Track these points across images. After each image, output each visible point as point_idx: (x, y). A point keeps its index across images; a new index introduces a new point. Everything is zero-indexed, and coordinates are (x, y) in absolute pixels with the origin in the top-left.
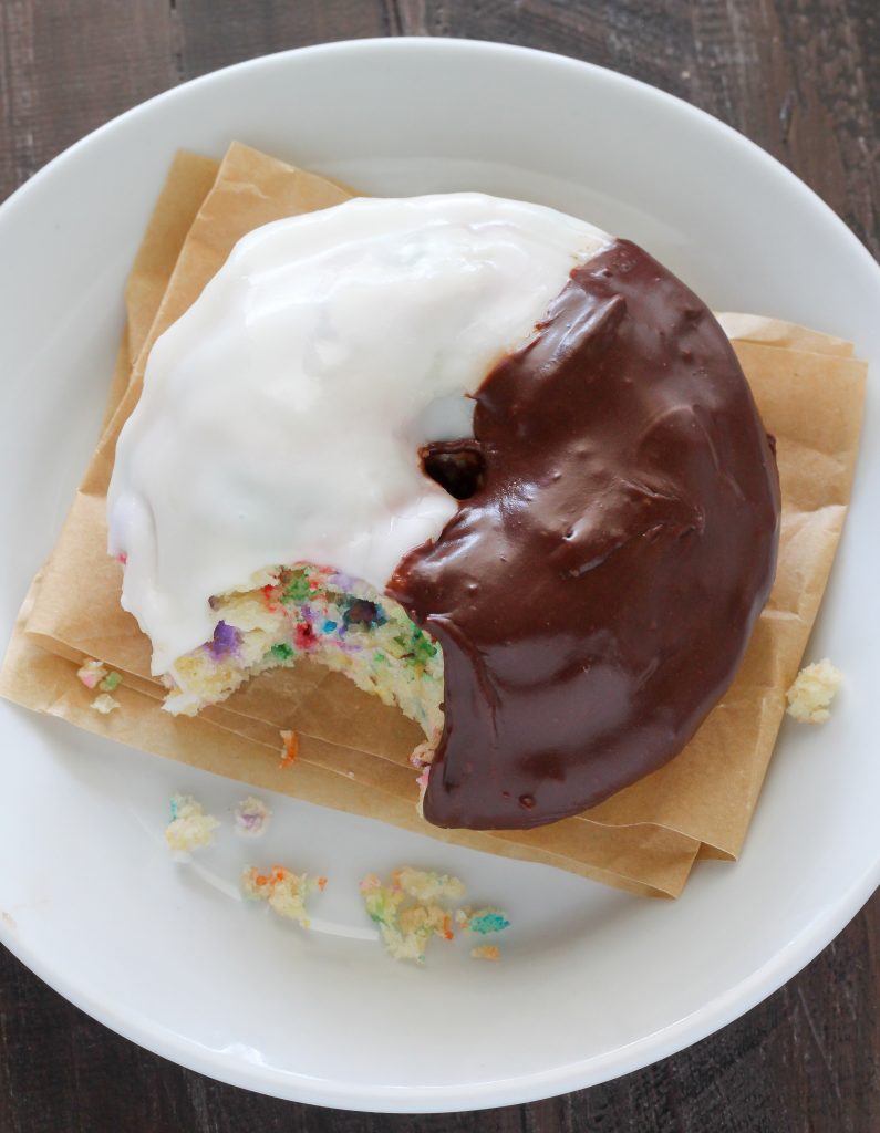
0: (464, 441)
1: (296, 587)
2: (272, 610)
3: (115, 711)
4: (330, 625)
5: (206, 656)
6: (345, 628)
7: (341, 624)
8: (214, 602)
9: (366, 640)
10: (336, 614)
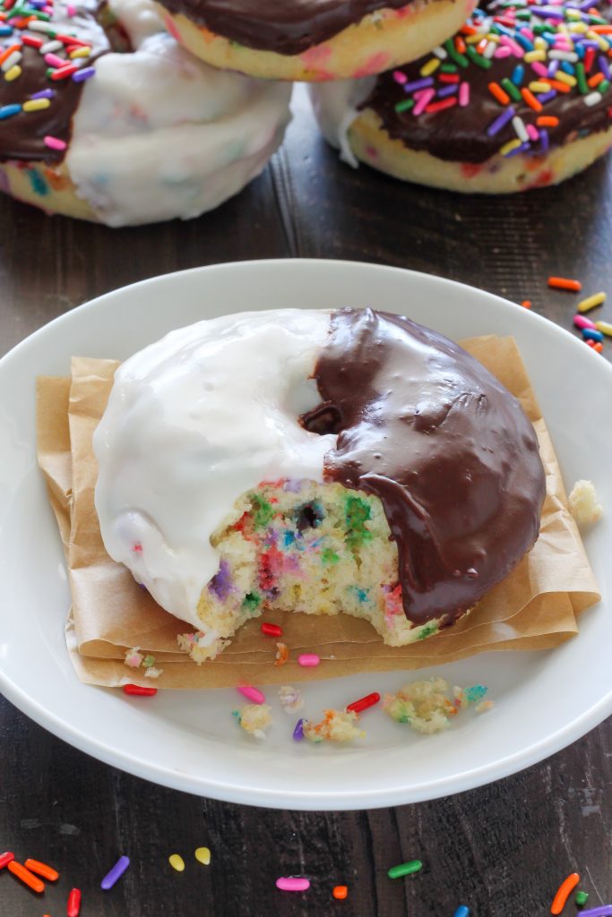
0: (321, 406)
1: (259, 517)
2: (248, 540)
3: (160, 676)
4: (290, 534)
5: (213, 597)
6: (300, 535)
7: (296, 532)
8: (214, 542)
9: (318, 532)
10: (292, 525)
